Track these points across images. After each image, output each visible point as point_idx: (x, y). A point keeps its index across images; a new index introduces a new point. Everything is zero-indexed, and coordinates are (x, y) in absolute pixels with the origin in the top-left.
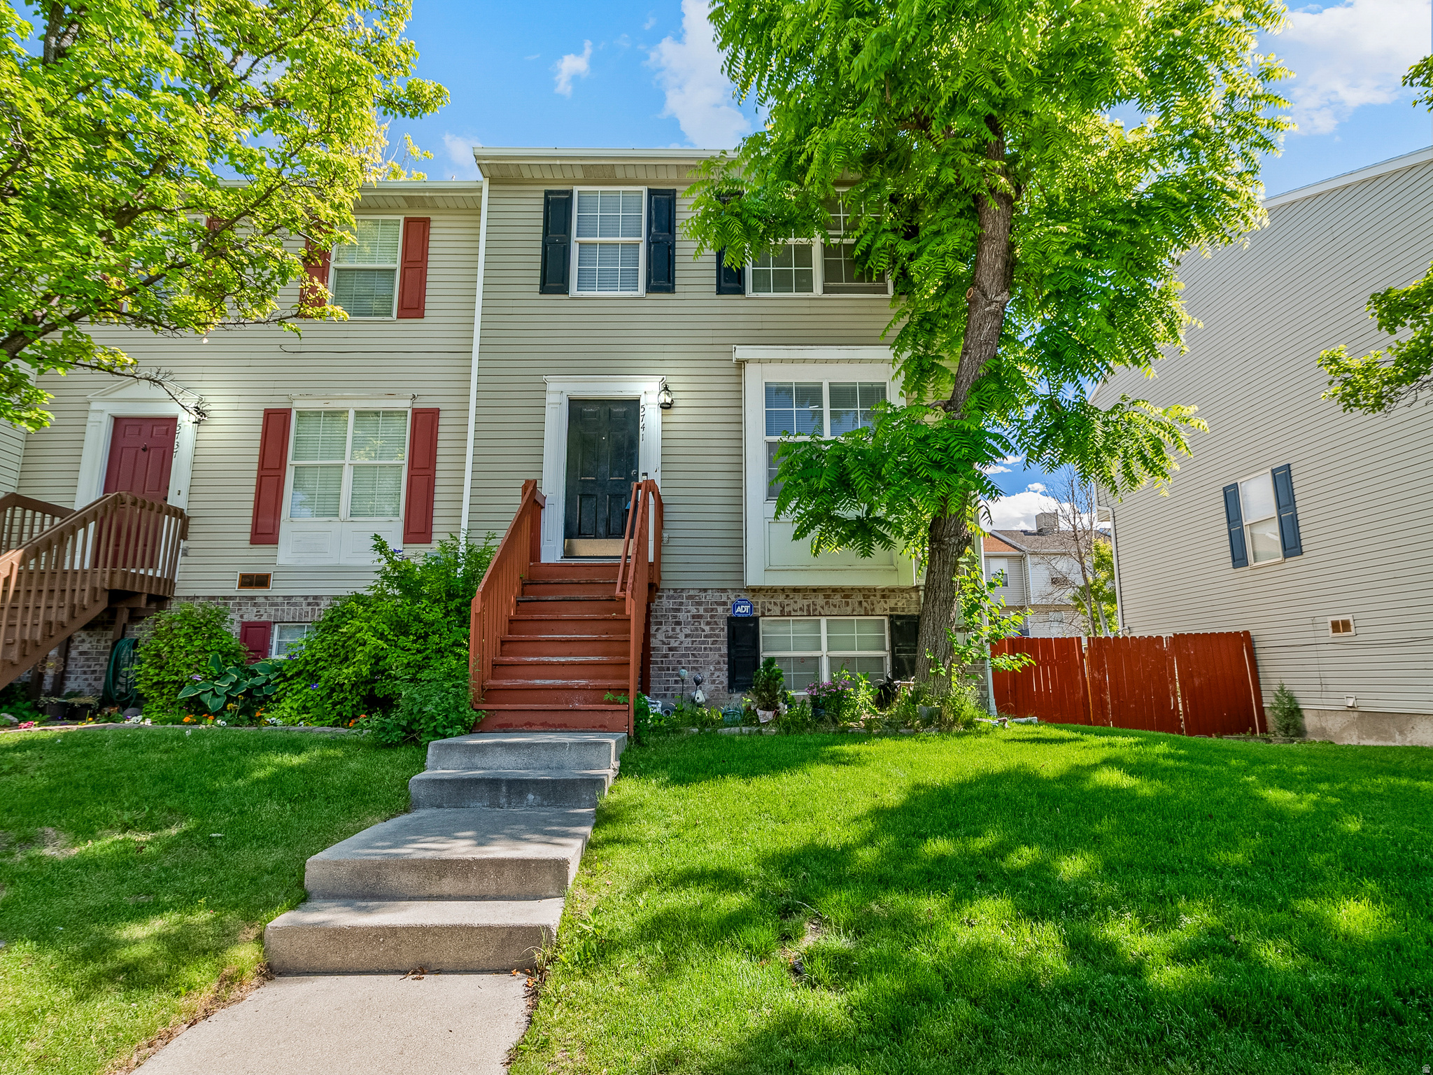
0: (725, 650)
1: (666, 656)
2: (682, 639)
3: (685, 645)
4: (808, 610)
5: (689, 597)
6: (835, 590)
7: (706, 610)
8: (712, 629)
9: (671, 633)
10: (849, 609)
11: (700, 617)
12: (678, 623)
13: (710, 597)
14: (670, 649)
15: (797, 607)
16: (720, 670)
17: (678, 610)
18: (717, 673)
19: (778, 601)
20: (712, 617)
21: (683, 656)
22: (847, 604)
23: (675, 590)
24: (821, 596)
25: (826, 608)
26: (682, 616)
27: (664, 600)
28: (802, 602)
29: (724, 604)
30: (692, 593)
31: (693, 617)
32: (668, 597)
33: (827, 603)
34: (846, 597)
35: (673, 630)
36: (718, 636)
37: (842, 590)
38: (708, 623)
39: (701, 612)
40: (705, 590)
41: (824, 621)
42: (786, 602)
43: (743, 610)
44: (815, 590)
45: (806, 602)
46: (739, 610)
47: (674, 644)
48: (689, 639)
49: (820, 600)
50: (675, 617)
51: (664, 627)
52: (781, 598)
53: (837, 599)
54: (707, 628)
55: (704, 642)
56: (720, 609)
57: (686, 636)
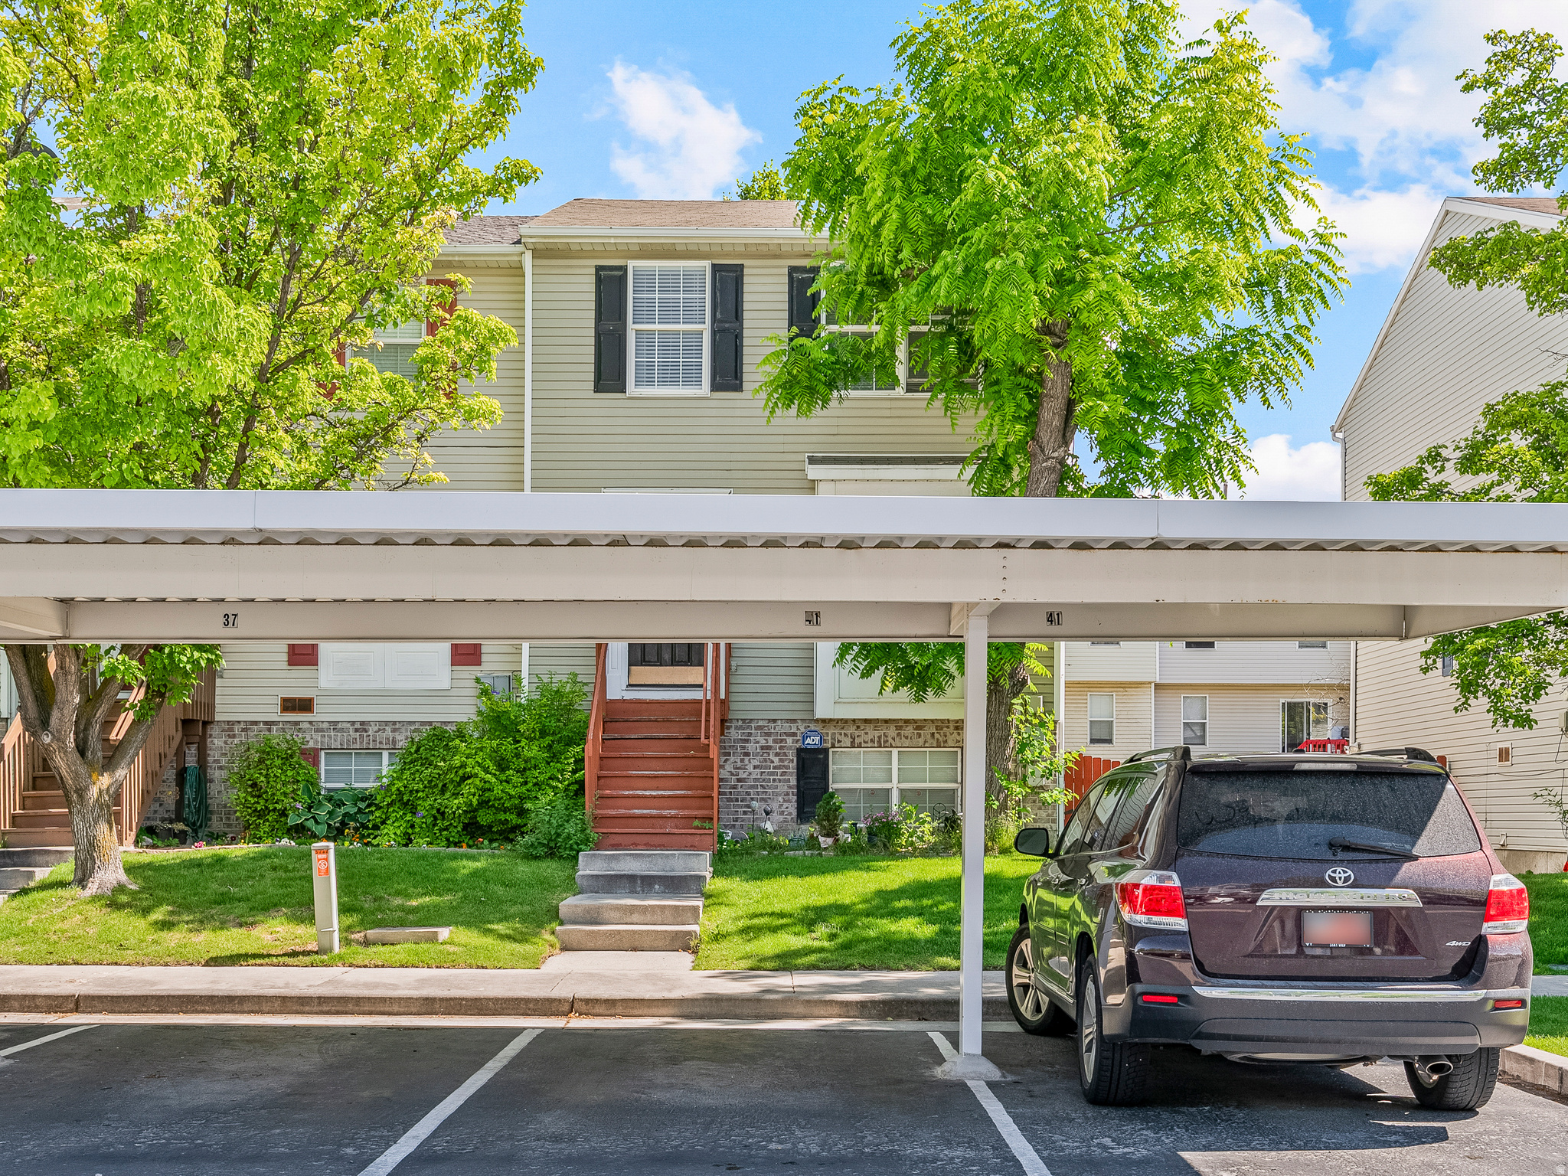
0: (794, 782)
1: (734, 787)
2: (751, 770)
3: (754, 776)
4: (879, 742)
5: (758, 728)
6: (907, 721)
7: (775, 741)
8: (781, 760)
9: (739, 764)
10: (921, 740)
11: (769, 748)
12: (747, 754)
13: (781, 727)
14: (739, 780)
15: (868, 738)
16: (789, 801)
17: (747, 741)
18: (786, 805)
19: (848, 732)
20: (781, 748)
21: (752, 787)
22: (919, 735)
23: (744, 720)
24: (892, 727)
25: (897, 739)
26: (751, 747)
27: (732, 730)
28: (873, 734)
29: (794, 734)
30: (761, 723)
31: (762, 748)
32: (737, 728)
33: (899, 735)
34: (918, 728)
35: (742, 761)
36: (787, 767)
37: (915, 721)
38: (777, 755)
39: (770, 743)
40: (774, 721)
41: (895, 752)
42: (857, 733)
43: (812, 741)
44: (886, 721)
45: (877, 734)
46: (809, 741)
47: (742, 775)
48: (758, 771)
49: (892, 732)
50: (744, 748)
51: (732, 759)
52: (852, 730)
53: (909, 730)
54: (776, 759)
55: (772, 774)
56: (789, 740)
57: (755, 767)
